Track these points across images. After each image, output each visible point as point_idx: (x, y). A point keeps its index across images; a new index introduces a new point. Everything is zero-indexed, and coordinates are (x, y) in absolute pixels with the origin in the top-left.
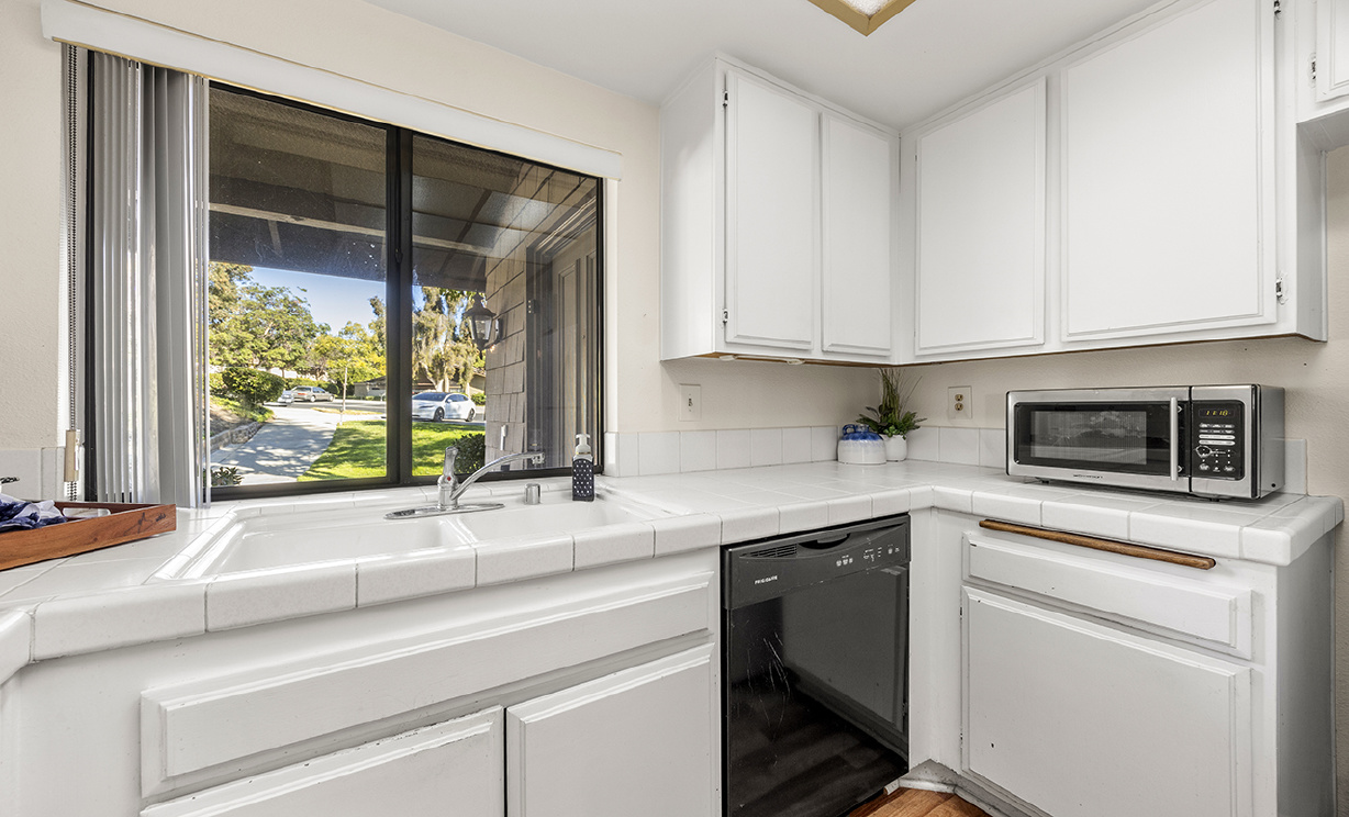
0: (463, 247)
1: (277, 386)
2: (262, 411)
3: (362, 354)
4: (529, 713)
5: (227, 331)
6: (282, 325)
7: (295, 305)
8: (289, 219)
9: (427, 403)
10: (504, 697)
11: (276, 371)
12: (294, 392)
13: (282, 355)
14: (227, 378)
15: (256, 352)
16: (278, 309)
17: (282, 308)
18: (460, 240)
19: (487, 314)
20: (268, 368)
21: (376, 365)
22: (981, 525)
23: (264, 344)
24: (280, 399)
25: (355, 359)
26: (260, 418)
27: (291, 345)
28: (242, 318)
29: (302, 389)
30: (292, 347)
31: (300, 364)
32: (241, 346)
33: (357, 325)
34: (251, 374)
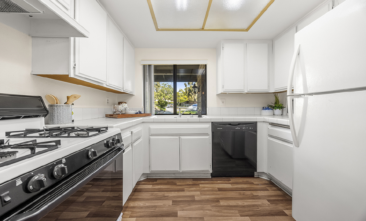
0: (192, 74)
1: (166, 103)
2: (164, 108)
3: (182, 96)
4: (182, 137)
5: (159, 92)
6: (168, 91)
7: (170, 86)
8: (165, 74)
9: (194, 107)
10: (180, 135)
11: (167, 101)
12: (170, 105)
13: (168, 97)
14: (158, 102)
15: (164, 97)
16: (167, 87)
17: (168, 87)
18: (191, 73)
19: (196, 87)
20: (165, 100)
21: (186, 98)
22: (269, 124)
23: (165, 95)
24: (167, 106)
25: (181, 97)
26: (164, 110)
27: (169, 95)
28: (161, 90)
29: (171, 104)
30: (170, 95)
31: (171, 99)
32: (161, 96)
33: (182, 89)
34: (162, 101)
